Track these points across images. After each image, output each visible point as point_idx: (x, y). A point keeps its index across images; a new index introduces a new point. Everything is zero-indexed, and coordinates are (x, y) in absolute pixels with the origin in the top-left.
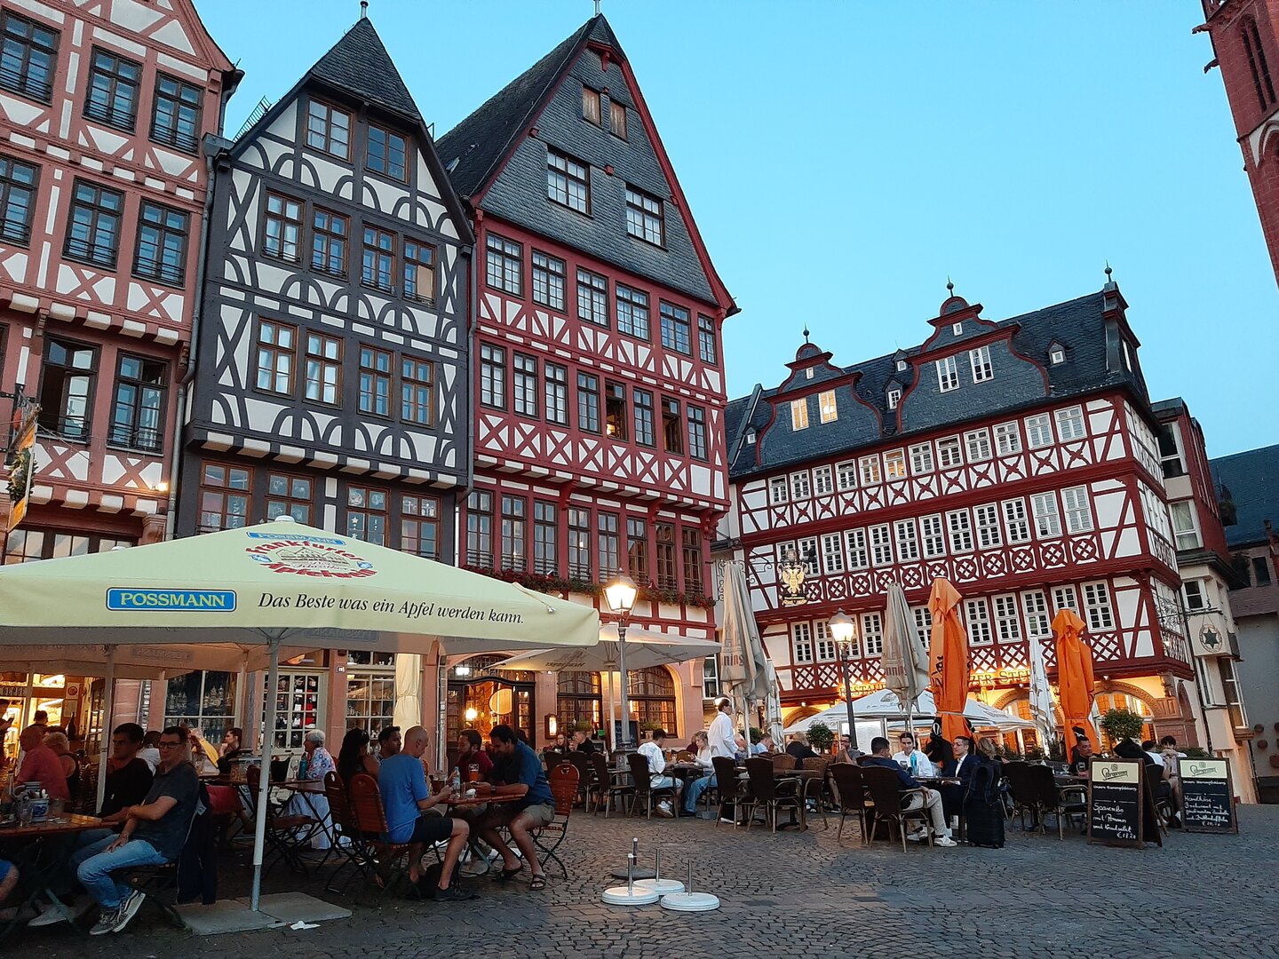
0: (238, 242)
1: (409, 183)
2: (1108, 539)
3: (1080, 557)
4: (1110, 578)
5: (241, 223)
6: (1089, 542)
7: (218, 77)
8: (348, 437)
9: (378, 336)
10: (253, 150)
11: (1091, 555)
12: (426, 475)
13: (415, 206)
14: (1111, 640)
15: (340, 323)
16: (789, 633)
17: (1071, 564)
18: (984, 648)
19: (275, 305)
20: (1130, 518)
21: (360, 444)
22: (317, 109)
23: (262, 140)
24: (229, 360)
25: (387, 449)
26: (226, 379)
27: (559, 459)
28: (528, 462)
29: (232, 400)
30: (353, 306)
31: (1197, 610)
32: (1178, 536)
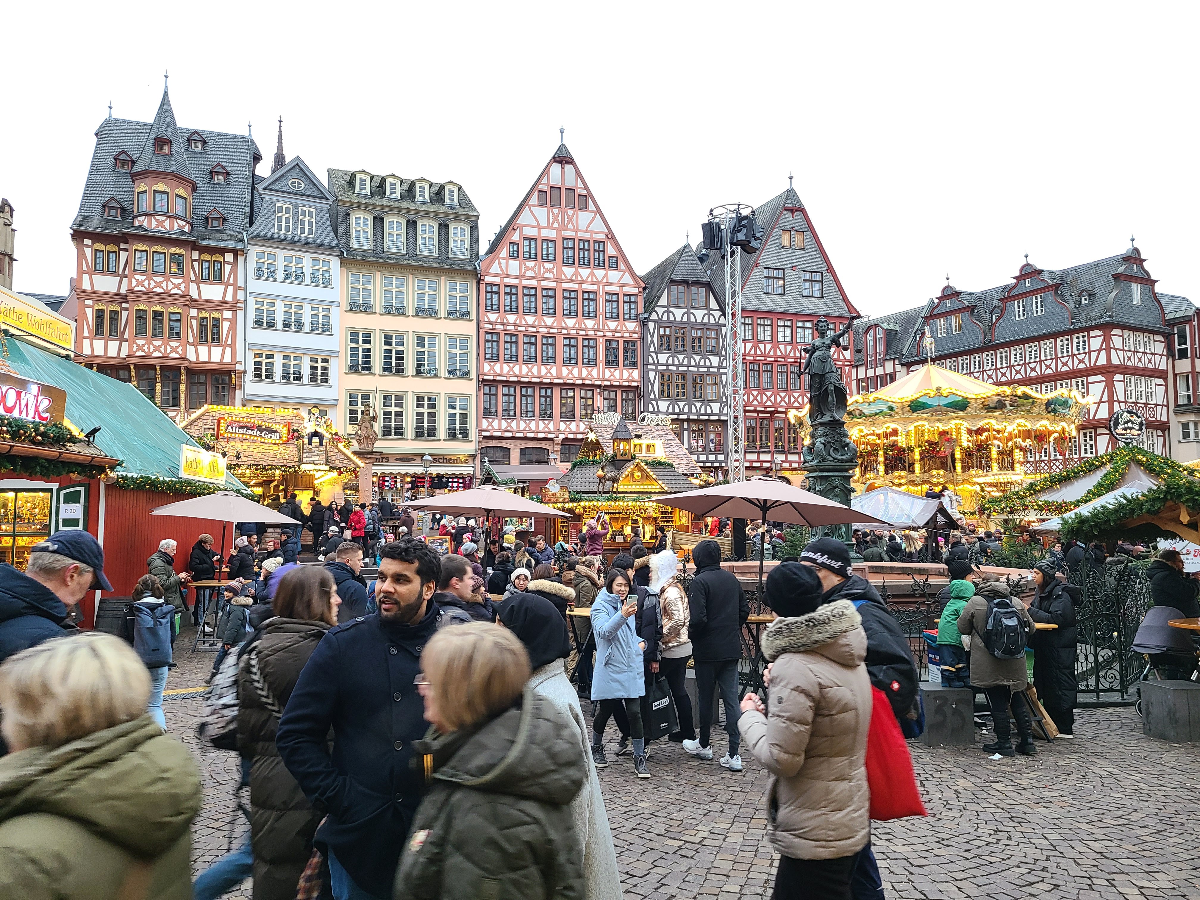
0: (652, 349)
1: (707, 307)
2: (1091, 408)
4: (1094, 428)
5: (652, 342)
7: (641, 290)
8: (690, 409)
9: (698, 371)
10: (654, 313)
12: (716, 418)
13: (709, 315)
15: (685, 369)
19: (664, 368)
20: (1106, 398)
21: (694, 411)
22: (673, 288)
23: (656, 309)
24: (652, 390)
25: (703, 411)
26: (652, 396)
27: (769, 403)
28: (755, 407)
29: (654, 403)
30: (689, 361)
31: (1186, 440)
32: (1181, 396)
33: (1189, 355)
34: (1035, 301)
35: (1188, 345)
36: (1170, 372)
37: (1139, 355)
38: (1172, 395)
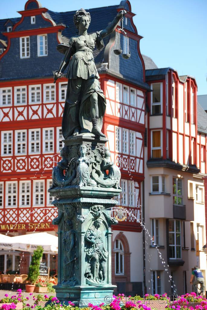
18: (26, 209)
31: (156, 193)
32: (152, 150)
33: (162, 112)
34: (40, 41)
35: (161, 103)
36: (146, 126)
37: (126, 108)
38: (146, 149)
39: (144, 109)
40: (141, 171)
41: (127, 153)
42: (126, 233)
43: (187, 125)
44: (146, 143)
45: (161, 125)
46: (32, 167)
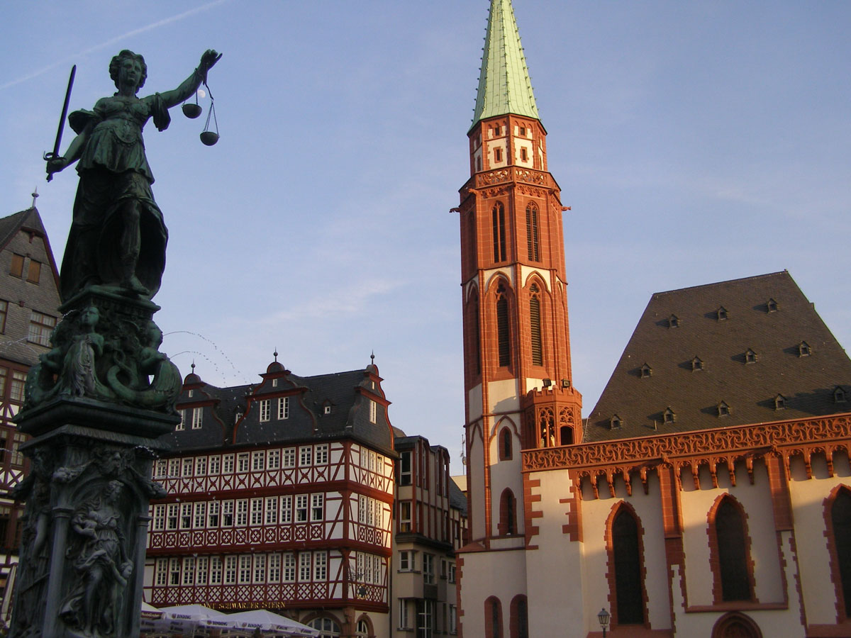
2: (329, 526)
3: (313, 536)
4: (329, 550)
6: (319, 528)
11: (319, 536)
14: (323, 587)
16: (155, 565)
17: (308, 540)
18: (259, 585)
20: (341, 517)
31: (405, 570)
32: (402, 524)
33: (412, 482)
34: (282, 404)
35: (411, 473)
36: (395, 497)
37: (373, 475)
38: (395, 521)
39: (392, 478)
40: (388, 546)
41: (373, 524)
42: (370, 614)
43: (439, 498)
44: (394, 516)
45: (410, 496)
46: (268, 539)
